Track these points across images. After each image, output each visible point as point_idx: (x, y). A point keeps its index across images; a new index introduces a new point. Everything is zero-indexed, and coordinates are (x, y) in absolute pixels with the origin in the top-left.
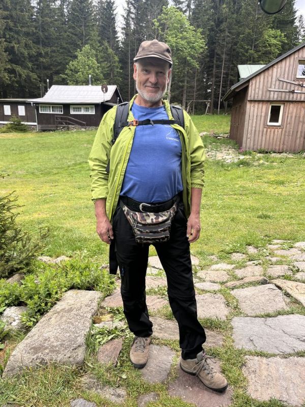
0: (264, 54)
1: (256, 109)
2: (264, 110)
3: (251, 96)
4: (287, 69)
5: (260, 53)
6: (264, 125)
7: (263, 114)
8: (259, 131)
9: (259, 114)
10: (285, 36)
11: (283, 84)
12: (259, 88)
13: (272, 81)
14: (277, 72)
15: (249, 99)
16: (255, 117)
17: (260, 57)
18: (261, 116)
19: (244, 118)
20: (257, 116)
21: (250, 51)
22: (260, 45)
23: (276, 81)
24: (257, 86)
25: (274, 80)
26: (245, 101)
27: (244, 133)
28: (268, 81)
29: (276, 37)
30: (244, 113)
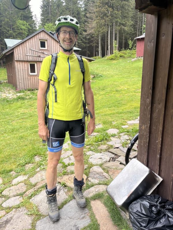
0: (19, 33)
1: (21, 66)
2: (26, 66)
3: (16, 58)
4: (34, 44)
5: (16, 33)
6: (28, 74)
7: (26, 69)
8: (26, 78)
9: (24, 68)
10: (29, 25)
11: (34, 52)
12: (20, 53)
13: (27, 50)
14: (29, 45)
15: (16, 60)
16: (22, 70)
17: (17, 35)
18: (25, 70)
19: (15, 71)
20: (23, 70)
21: (10, 31)
22: (16, 29)
23: (29, 50)
24: (19, 53)
25: (28, 49)
26: (14, 61)
27: (17, 80)
28: (25, 50)
29: (24, 25)
30: (14, 68)
